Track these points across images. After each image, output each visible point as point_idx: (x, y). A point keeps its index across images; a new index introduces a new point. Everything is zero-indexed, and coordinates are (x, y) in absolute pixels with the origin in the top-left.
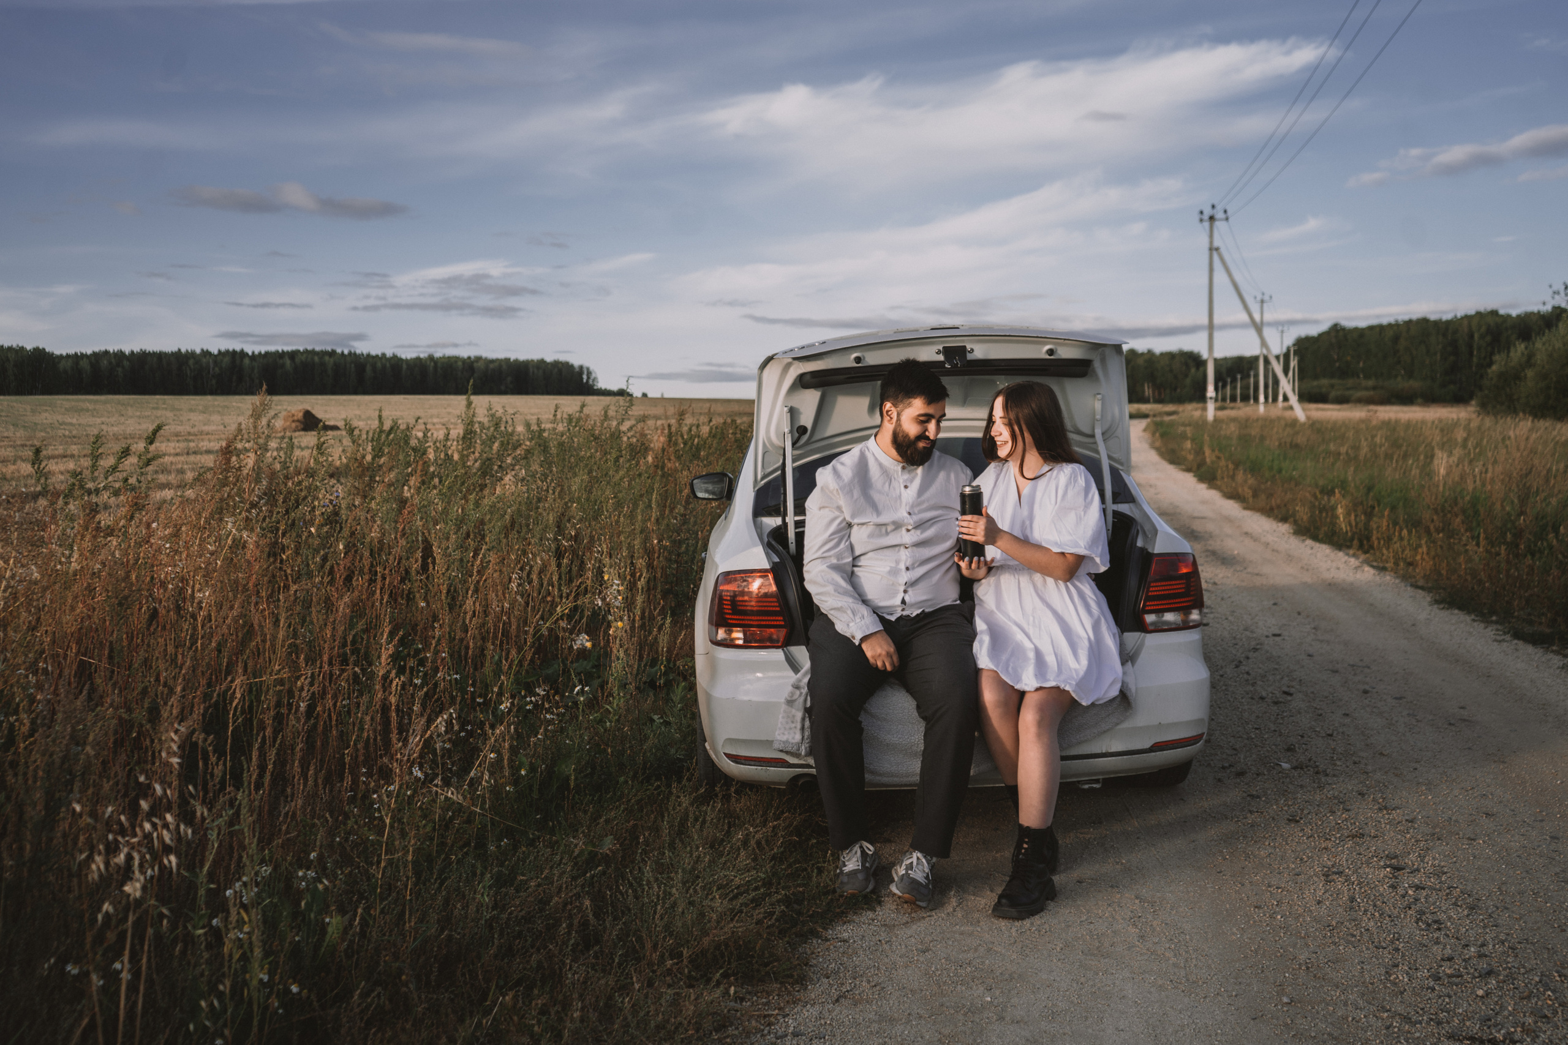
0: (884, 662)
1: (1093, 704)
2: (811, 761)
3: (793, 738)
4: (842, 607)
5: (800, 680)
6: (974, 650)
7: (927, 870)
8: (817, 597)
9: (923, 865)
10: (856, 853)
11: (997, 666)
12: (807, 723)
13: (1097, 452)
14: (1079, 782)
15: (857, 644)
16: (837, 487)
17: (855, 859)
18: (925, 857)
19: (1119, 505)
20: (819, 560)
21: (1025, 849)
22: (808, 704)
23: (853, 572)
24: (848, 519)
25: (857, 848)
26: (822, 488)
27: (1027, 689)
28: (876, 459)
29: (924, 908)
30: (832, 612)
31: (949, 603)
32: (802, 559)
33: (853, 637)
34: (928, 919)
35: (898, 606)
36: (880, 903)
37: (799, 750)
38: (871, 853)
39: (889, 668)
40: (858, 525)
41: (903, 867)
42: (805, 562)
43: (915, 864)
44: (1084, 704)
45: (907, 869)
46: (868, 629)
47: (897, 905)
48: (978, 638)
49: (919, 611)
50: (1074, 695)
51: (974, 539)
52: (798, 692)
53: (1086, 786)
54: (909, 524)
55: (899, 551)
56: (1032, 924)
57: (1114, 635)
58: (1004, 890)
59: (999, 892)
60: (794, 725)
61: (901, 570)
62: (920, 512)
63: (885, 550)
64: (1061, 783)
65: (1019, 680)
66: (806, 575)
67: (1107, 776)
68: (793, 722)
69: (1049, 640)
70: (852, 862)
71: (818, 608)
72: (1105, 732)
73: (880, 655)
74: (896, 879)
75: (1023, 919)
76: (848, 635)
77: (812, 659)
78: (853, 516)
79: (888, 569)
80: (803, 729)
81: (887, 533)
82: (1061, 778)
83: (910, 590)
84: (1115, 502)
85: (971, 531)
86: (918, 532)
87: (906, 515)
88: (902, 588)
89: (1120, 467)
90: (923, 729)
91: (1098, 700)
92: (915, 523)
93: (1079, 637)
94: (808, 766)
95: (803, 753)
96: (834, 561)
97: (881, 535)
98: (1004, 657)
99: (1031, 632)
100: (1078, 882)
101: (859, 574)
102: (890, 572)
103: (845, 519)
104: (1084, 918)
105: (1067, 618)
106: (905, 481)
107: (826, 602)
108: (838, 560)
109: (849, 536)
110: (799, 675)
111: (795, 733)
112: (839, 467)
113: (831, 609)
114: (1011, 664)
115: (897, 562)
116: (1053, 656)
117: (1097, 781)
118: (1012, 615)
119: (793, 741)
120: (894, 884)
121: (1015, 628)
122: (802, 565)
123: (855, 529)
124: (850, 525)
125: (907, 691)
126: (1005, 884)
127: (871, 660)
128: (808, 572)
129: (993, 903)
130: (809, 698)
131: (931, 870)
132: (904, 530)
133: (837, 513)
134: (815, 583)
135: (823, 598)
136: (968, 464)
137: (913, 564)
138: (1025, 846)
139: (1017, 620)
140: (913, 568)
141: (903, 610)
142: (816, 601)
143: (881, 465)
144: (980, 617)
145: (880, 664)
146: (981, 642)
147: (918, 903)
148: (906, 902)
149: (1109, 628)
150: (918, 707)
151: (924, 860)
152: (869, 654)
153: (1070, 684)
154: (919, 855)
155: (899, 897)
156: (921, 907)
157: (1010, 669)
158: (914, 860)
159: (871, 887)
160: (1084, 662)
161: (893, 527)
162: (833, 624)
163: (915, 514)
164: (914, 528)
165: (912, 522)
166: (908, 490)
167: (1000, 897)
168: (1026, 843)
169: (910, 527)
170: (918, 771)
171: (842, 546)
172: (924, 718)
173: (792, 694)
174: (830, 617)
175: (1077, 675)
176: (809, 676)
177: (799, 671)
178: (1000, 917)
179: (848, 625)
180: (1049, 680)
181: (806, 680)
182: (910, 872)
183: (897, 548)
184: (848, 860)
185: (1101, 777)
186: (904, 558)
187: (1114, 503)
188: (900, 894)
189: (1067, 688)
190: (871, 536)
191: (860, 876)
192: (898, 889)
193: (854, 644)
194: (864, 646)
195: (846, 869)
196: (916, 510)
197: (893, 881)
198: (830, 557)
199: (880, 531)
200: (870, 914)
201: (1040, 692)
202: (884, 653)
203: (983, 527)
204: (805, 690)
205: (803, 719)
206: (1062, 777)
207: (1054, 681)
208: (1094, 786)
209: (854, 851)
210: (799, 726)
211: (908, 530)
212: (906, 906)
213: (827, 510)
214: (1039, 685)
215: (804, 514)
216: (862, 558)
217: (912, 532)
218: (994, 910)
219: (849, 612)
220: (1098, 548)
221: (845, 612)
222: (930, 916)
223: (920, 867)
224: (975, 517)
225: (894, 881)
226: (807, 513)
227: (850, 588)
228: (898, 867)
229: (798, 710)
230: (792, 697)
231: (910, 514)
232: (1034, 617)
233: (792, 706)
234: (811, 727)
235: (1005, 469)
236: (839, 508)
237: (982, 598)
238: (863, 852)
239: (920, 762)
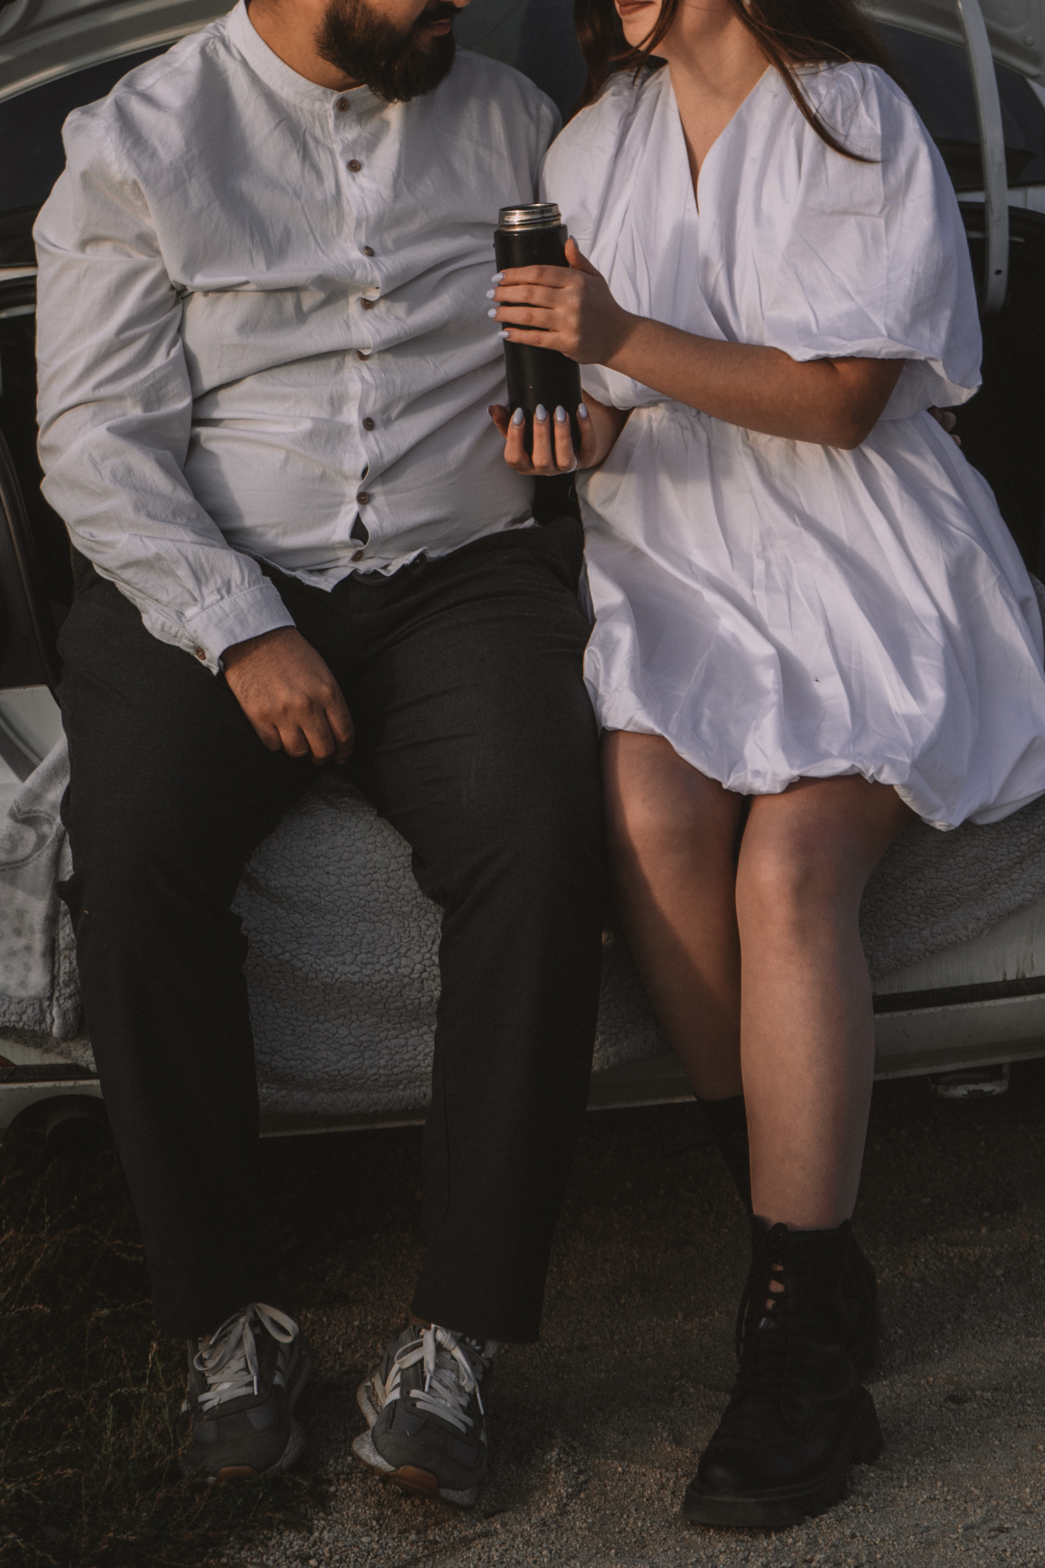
0: (300, 731)
1: (968, 825)
2: (85, 1055)
3: (23, 984)
4: (158, 557)
5: (35, 797)
6: (588, 673)
7: (468, 1384)
8: (82, 531)
9: (456, 1370)
10: (240, 1342)
11: (663, 719)
12: (66, 933)
13: (954, 22)
14: (936, 1078)
15: (215, 671)
16: (132, 174)
17: (236, 1365)
18: (461, 1342)
19: (1031, 191)
20: (84, 413)
21: (776, 1296)
22: (68, 871)
23: (194, 443)
24: (176, 275)
25: (242, 1328)
26: (86, 178)
27: (760, 786)
28: (255, 79)
29: (468, 1509)
30: (128, 574)
31: (499, 527)
32: (31, 409)
33: (200, 650)
34: (478, 1544)
35: (343, 546)
36: (323, 1502)
37: (42, 1021)
38: (286, 1340)
39: (318, 748)
40: (207, 292)
41: (394, 1378)
42: (42, 417)
43: (430, 1365)
44: (941, 823)
45: (405, 1386)
46: (243, 622)
47: (380, 1505)
48: (597, 632)
49: (410, 557)
50: (907, 800)
51: (546, 340)
52: (30, 836)
53: (961, 1091)
54: (372, 284)
55: (340, 368)
56: (813, 1542)
57: (1023, 605)
58: (716, 1436)
59: (702, 1446)
60: (22, 942)
61: (348, 427)
62: (401, 243)
63: (295, 368)
64: (875, 1083)
65: (735, 761)
66: (46, 463)
67: (1025, 1057)
68: (18, 932)
69: (821, 630)
70: (228, 1372)
71: (88, 564)
72: (1010, 914)
73: (286, 710)
74: (372, 1419)
75: (780, 1529)
76: (183, 644)
77: (71, 725)
78: (191, 264)
79: (306, 425)
80: (51, 952)
81: (301, 317)
82: (877, 1070)
83: (377, 491)
84: (1015, 181)
85: (538, 316)
86: (400, 309)
87: (357, 255)
88: (353, 489)
89: (1031, 69)
90: (435, 931)
91: (984, 810)
92: (388, 279)
93: (914, 618)
94: (76, 1071)
95: (55, 1030)
96: (135, 412)
97: (280, 324)
98: (684, 691)
99: (762, 605)
100: (952, 1398)
101: (212, 446)
102: (311, 436)
103: (164, 274)
104: (976, 1515)
105: (866, 552)
106: (348, 148)
107: (110, 545)
108: (148, 406)
109: (181, 330)
110: (33, 779)
111: (27, 967)
112: (138, 109)
113: (127, 566)
114: (707, 713)
115: (337, 403)
116: (837, 680)
117: (993, 1073)
118: (699, 558)
119: (23, 993)
120: (367, 1437)
121: (711, 598)
122: (31, 429)
123: (197, 306)
124: (181, 295)
125: (380, 814)
126: (718, 1417)
127: (263, 728)
128: (51, 449)
129: (684, 1482)
130: (68, 851)
131: (481, 1384)
132: (353, 305)
133: (140, 258)
134: (75, 485)
135: (103, 535)
136: (543, 84)
137: (386, 409)
138: (776, 1287)
139: (714, 572)
140: (388, 422)
141: (358, 557)
142: (77, 541)
143: (269, 97)
144: (604, 568)
145: (287, 737)
146: (609, 647)
147: (444, 1492)
148: (408, 1494)
149: (1004, 579)
150: (418, 863)
151: (458, 1354)
152: (253, 707)
153: (893, 764)
154: (441, 1335)
155: (386, 1478)
156: (455, 1508)
157: (704, 728)
158: (428, 1353)
159: (292, 1451)
160: (936, 693)
161: (321, 296)
162: (135, 613)
163: (386, 252)
164: (385, 297)
165: (378, 276)
166: (362, 178)
167: (707, 1459)
168: (779, 1278)
169: (373, 295)
170: (427, 1065)
171: (159, 360)
172: (437, 895)
173: (14, 841)
174: (122, 587)
175: (915, 735)
176: (66, 781)
177: (32, 767)
178: (707, 1526)
179: (180, 614)
180: (827, 755)
181: (56, 794)
182: (415, 1393)
183: (333, 362)
184: (216, 1369)
185: (1004, 1059)
186: (355, 388)
187: (1011, 185)
188: (387, 1467)
189: (886, 778)
190: (248, 326)
191: (257, 1419)
192: (379, 1451)
193: (207, 670)
194: (233, 678)
195: (211, 1399)
196: (389, 240)
197: (362, 1425)
198: (120, 398)
199: (280, 308)
200: (294, 1541)
201: (800, 795)
202: (298, 701)
203: (574, 301)
204: (54, 827)
205: (52, 922)
206: (880, 1064)
207: (843, 755)
208: (987, 1088)
209: (233, 1339)
210: (39, 943)
211: (367, 305)
212: (406, 1506)
213: (106, 247)
214: (796, 772)
215: (31, 260)
216: (222, 395)
217: (382, 307)
218: (688, 1505)
219: (183, 572)
220: (933, 329)
221: (170, 573)
222: (486, 1534)
223: (448, 1376)
224: (551, 272)
225: (366, 1426)
226: (41, 258)
227: (183, 496)
228: (377, 1381)
229: (33, 892)
230: (12, 850)
231: (369, 252)
232: (768, 564)
233: (12, 882)
234: (81, 944)
235: (648, 96)
236: (146, 242)
237: (599, 510)
238: (264, 1341)
239: (429, 1038)
